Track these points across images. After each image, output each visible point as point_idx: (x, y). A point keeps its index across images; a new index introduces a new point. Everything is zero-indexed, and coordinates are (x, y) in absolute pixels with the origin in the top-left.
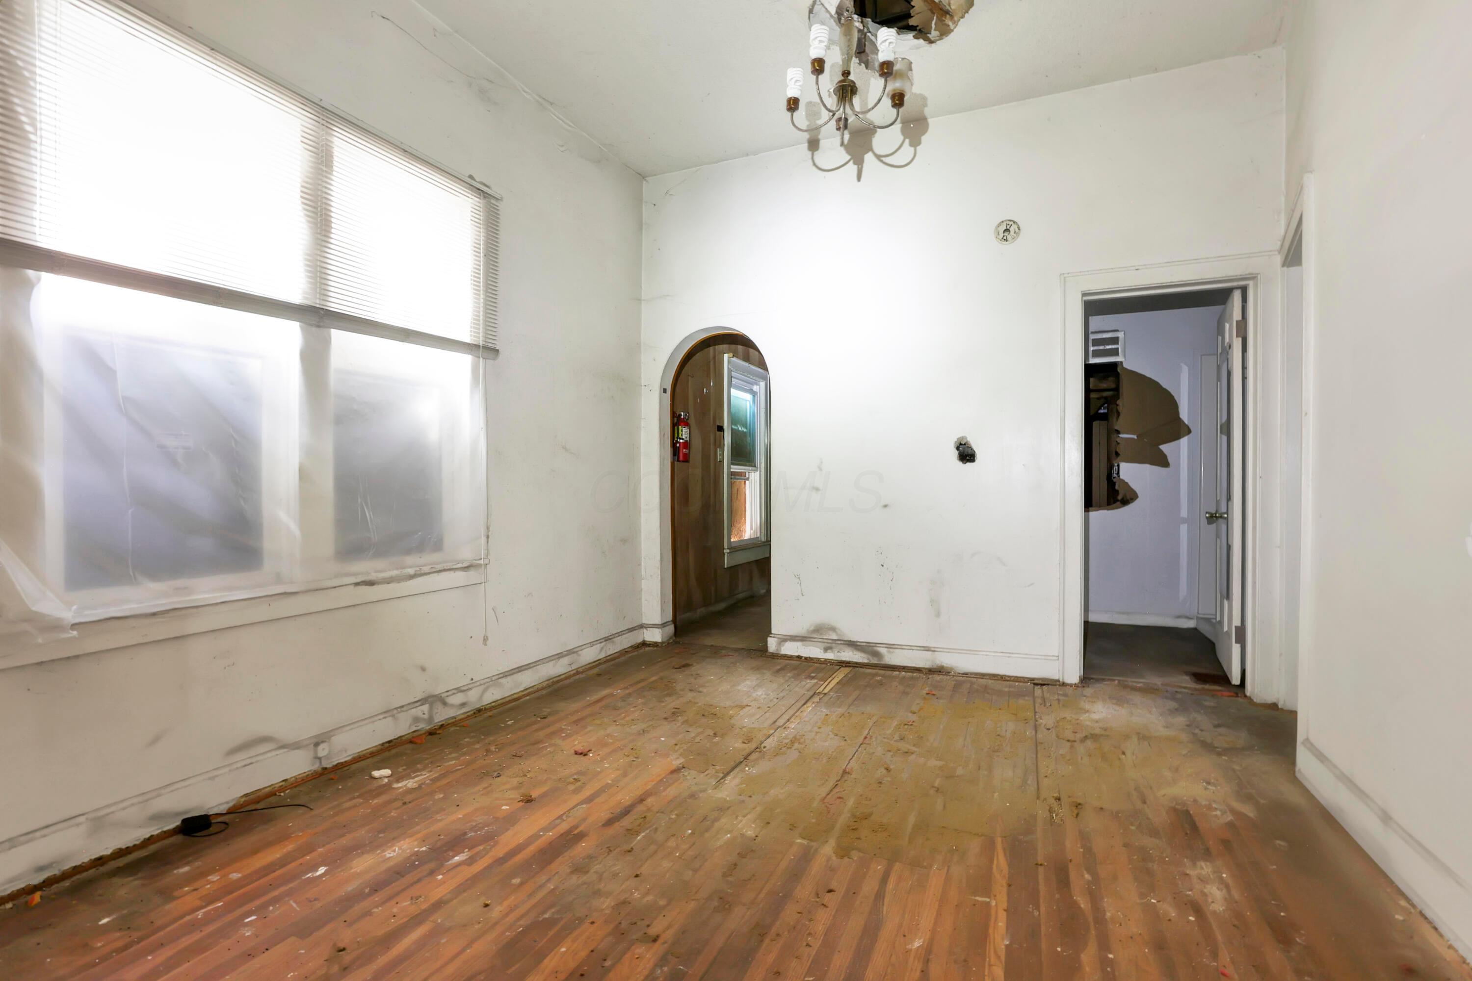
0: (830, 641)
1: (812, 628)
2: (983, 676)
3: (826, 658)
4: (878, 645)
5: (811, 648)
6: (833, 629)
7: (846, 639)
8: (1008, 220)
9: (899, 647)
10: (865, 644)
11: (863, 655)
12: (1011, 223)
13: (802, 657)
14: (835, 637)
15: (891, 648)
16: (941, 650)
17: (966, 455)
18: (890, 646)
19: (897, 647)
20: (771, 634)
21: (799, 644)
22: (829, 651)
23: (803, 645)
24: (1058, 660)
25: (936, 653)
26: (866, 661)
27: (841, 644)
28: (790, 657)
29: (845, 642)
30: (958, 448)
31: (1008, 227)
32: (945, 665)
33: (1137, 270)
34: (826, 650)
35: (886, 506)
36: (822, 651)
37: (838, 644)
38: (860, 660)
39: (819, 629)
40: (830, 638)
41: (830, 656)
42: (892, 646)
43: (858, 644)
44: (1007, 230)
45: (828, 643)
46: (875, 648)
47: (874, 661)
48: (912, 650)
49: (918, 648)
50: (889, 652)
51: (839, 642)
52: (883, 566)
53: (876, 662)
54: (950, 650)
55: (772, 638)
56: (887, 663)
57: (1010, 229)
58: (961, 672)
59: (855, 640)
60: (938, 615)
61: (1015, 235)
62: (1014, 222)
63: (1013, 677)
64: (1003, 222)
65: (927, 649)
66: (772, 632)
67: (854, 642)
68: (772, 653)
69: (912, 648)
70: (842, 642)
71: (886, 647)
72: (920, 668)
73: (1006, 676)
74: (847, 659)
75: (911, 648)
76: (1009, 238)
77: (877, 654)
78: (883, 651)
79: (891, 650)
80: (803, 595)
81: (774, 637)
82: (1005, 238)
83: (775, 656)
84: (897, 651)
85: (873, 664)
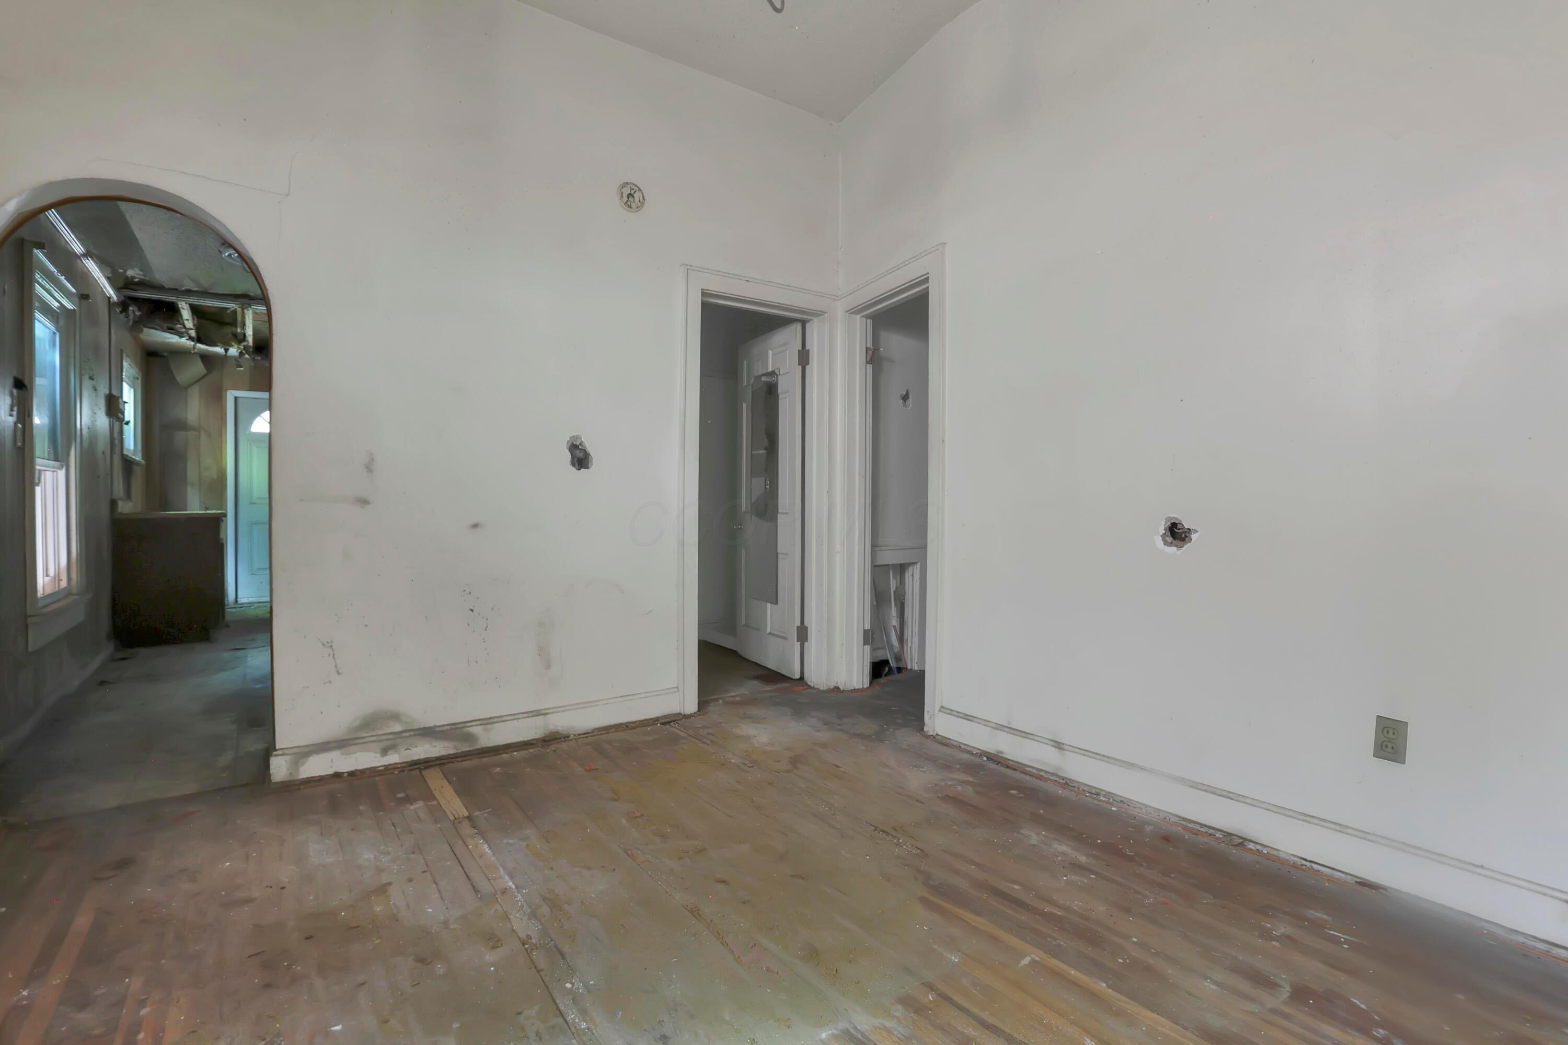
0: (391, 736)
1: (357, 723)
2: (606, 729)
3: (387, 763)
4: (468, 724)
5: (359, 755)
6: (395, 717)
7: (416, 727)
8: (633, 184)
9: (499, 719)
10: (449, 727)
11: (446, 744)
12: (636, 188)
13: (343, 773)
14: (397, 728)
15: (488, 724)
16: (554, 710)
17: (580, 459)
18: (487, 722)
19: (496, 720)
20: (276, 750)
21: (335, 755)
22: (390, 752)
23: (343, 754)
24: (678, 691)
25: (549, 716)
26: (452, 751)
27: (410, 736)
28: (320, 780)
29: (417, 732)
30: (570, 450)
31: (632, 192)
32: (560, 728)
33: (747, 281)
34: (385, 752)
35: (475, 526)
36: (378, 755)
37: (406, 737)
38: (443, 753)
39: (370, 722)
40: (389, 731)
41: (393, 758)
42: (488, 721)
43: (438, 729)
44: (630, 195)
45: (387, 740)
46: (465, 730)
47: (465, 748)
48: (518, 719)
49: (525, 715)
50: (486, 730)
51: (408, 734)
52: (472, 610)
53: (467, 749)
54: (563, 709)
55: (280, 757)
56: (484, 746)
57: (635, 195)
58: (580, 733)
59: (432, 725)
60: (548, 667)
61: (639, 204)
62: (640, 190)
63: (637, 722)
64: (627, 183)
65: (537, 713)
66: (277, 747)
67: (430, 728)
68: (282, 783)
69: (517, 716)
70: (411, 733)
71: (480, 725)
72: (528, 741)
73: (629, 723)
74: (422, 756)
75: (515, 717)
76: (633, 205)
77: (470, 738)
78: (476, 730)
79: (489, 726)
80: (338, 673)
81: (282, 755)
82: (629, 203)
83: (291, 787)
84: (496, 725)
85: (462, 752)
